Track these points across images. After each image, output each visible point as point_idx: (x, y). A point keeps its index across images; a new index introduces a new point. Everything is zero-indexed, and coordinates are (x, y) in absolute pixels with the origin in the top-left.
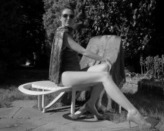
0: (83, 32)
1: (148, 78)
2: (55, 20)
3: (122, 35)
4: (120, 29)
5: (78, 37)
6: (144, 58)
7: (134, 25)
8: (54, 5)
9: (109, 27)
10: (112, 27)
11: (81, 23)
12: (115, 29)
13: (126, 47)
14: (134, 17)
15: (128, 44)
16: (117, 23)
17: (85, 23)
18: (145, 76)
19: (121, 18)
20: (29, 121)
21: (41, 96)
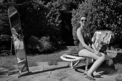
0: (92, 28)
2: (77, 21)
4: (112, 25)
7: (119, 24)
8: (77, 14)
10: (107, 25)
11: (90, 22)
13: (115, 35)
14: (120, 19)
20: (65, 72)
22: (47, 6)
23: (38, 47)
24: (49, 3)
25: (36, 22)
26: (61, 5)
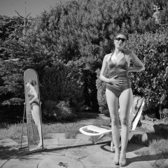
22: (68, 65)
23: (55, 115)
24: (70, 62)
25: (55, 83)
26: (84, 64)
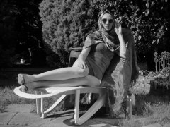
0: (87, 24)
1: (163, 77)
2: (53, 10)
3: (132, 27)
4: (130, 19)
5: (80, 30)
6: (159, 54)
7: (147, 15)
9: (118, 17)
10: (120, 18)
11: (83, 13)
12: (124, 20)
13: (138, 40)
14: (147, 5)
15: (140, 37)
16: (127, 13)
17: (88, 13)
18: (160, 74)
19: (131, 6)
21: (40, 99)
